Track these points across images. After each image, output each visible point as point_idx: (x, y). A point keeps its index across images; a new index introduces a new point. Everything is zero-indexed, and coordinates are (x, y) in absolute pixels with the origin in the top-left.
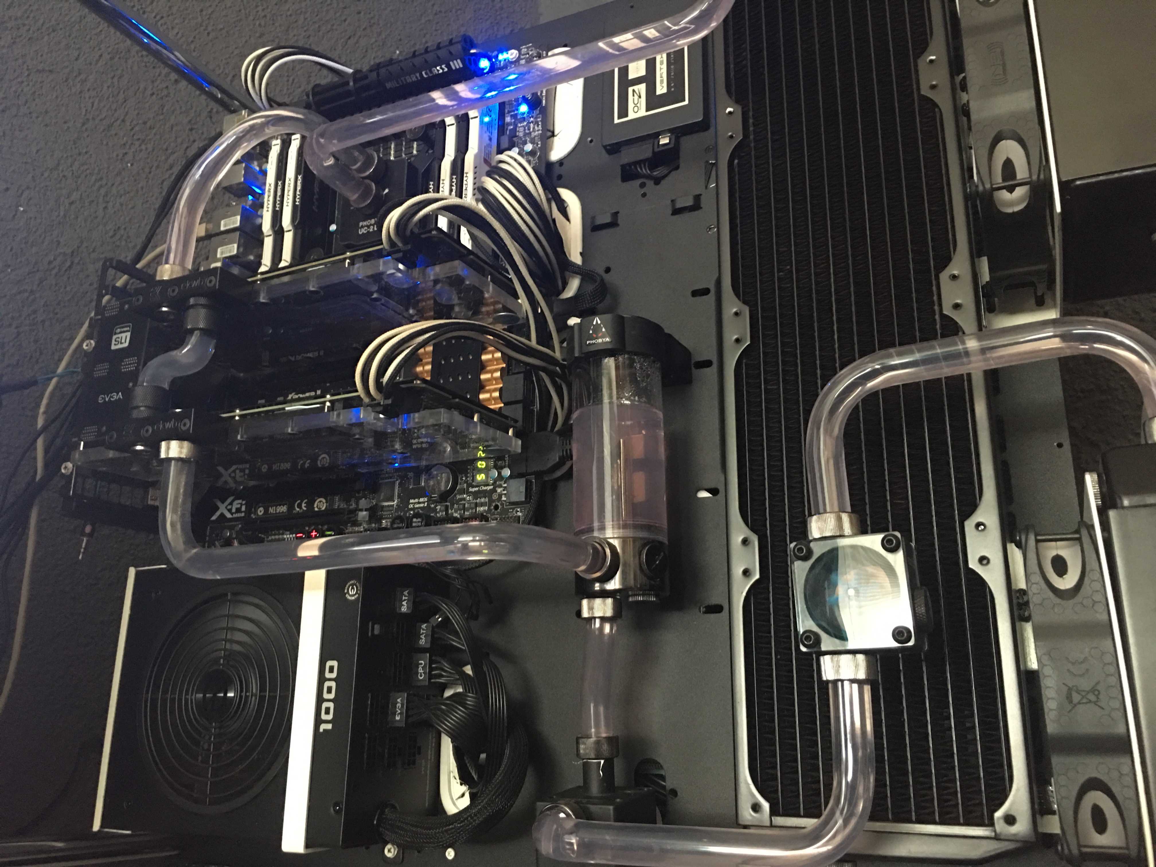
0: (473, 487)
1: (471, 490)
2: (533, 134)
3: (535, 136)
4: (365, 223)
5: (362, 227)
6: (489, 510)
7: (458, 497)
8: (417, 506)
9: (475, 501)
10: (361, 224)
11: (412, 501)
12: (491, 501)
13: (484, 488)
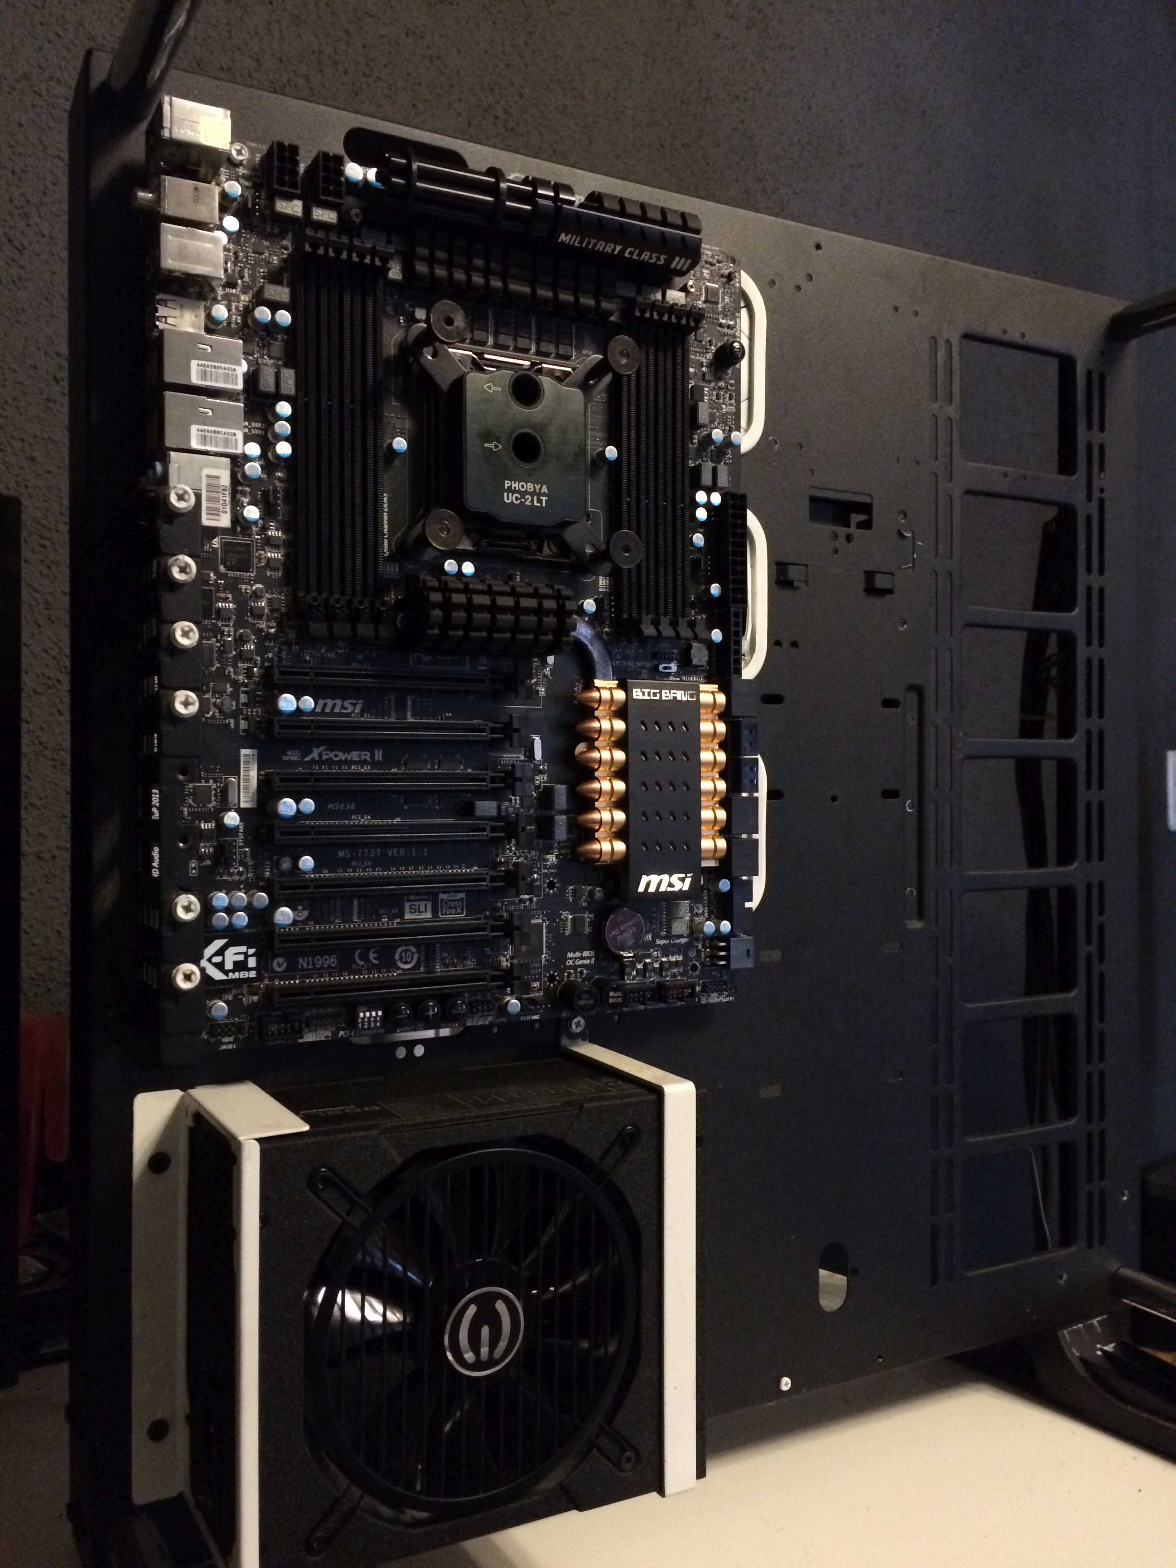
0: (662, 938)
1: (658, 942)
4: (515, 485)
5: (510, 490)
6: (684, 973)
7: (641, 953)
8: (580, 962)
9: (665, 959)
10: (507, 483)
11: (570, 955)
12: (687, 959)
13: (678, 941)
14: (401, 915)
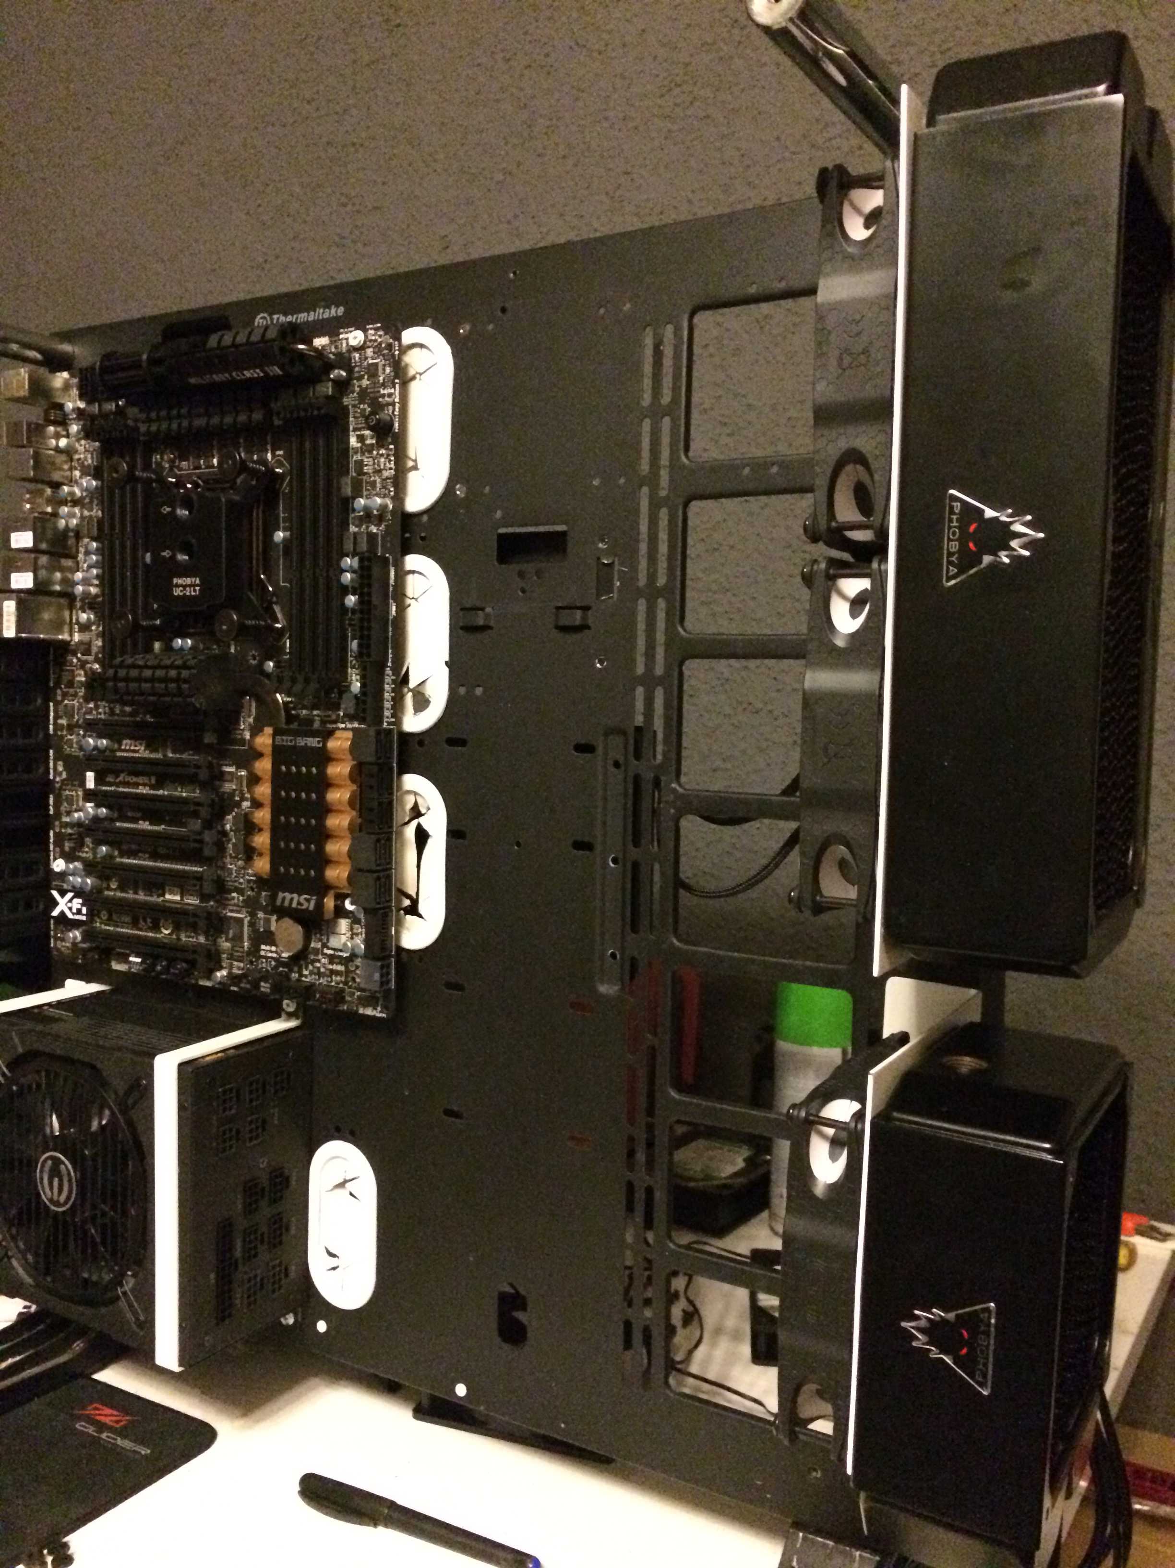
0: (328, 948)
1: (326, 951)
2: (386, 474)
3: (387, 478)
4: (180, 581)
5: (177, 586)
6: (346, 983)
7: (312, 957)
8: (270, 955)
9: (331, 967)
10: (175, 581)
11: (263, 947)
12: (348, 971)
13: (341, 954)
14: (163, 895)
